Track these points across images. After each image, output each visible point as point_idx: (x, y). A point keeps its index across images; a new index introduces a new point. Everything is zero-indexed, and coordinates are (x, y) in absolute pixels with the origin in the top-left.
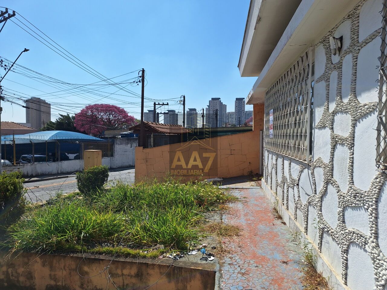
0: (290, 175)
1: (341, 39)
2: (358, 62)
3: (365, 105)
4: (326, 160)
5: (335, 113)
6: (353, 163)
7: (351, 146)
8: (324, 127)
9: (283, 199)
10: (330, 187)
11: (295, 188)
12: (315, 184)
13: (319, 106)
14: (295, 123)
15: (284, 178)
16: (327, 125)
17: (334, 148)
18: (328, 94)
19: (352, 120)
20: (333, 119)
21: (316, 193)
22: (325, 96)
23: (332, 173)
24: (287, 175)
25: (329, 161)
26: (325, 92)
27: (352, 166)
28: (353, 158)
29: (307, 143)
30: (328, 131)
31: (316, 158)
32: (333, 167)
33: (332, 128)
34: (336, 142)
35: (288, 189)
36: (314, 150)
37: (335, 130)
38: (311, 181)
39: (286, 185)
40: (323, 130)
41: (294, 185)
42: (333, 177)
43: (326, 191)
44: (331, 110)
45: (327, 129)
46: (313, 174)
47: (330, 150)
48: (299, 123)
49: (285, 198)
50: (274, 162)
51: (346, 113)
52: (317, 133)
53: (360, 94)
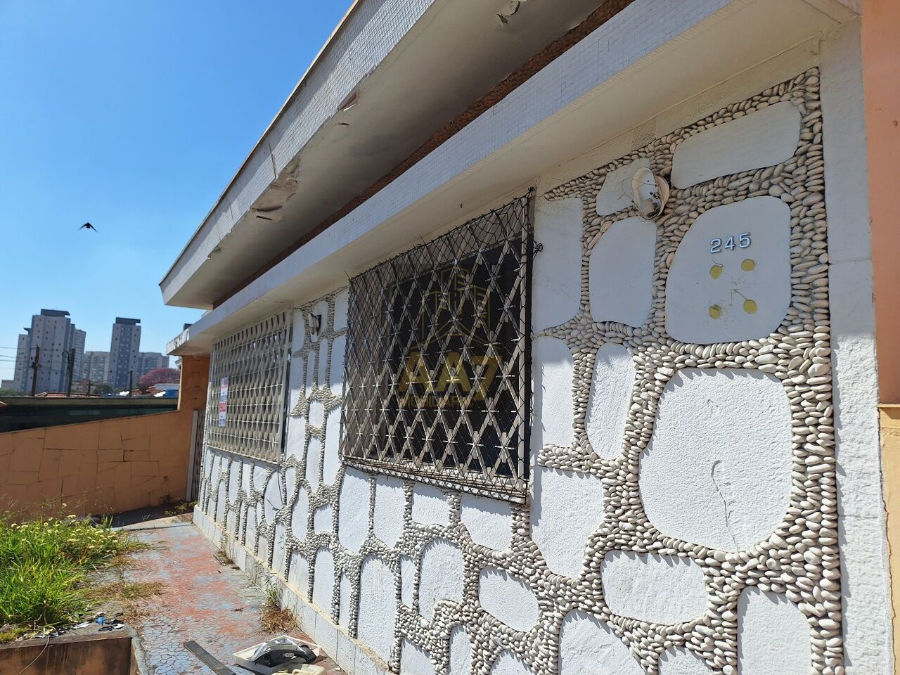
0: (252, 486)
1: (320, 318)
2: (332, 350)
3: (335, 397)
4: (299, 458)
5: (310, 400)
6: (323, 457)
7: (324, 438)
8: (300, 416)
9: (237, 530)
10: (302, 490)
11: (259, 505)
12: (285, 491)
13: (296, 388)
14: (265, 407)
15: (241, 493)
16: (303, 413)
17: (308, 442)
18: (305, 375)
19: (325, 411)
20: (309, 407)
21: (286, 504)
22: (302, 377)
23: (305, 472)
24: (246, 487)
25: (302, 458)
26: (302, 373)
27: (323, 461)
28: (323, 452)
29: (279, 435)
30: (303, 420)
31: (288, 455)
32: (306, 465)
33: (308, 418)
34: (310, 435)
35: (247, 509)
36: (288, 444)
37: (310, 420)
38: (281, 488)
39: (243, 504)
40: (298, 420)
41: (257, 501)
42: (305, 478)
43: (297, 497)
44: (307, 396)
45: (303, 418)
46: (283, 478)
47: (304, 444)
48: (270, 407)
49: (241, 525)
50: (225, 470)
51: (320, 401)
52: (292, 422)
53: (332, 385)
